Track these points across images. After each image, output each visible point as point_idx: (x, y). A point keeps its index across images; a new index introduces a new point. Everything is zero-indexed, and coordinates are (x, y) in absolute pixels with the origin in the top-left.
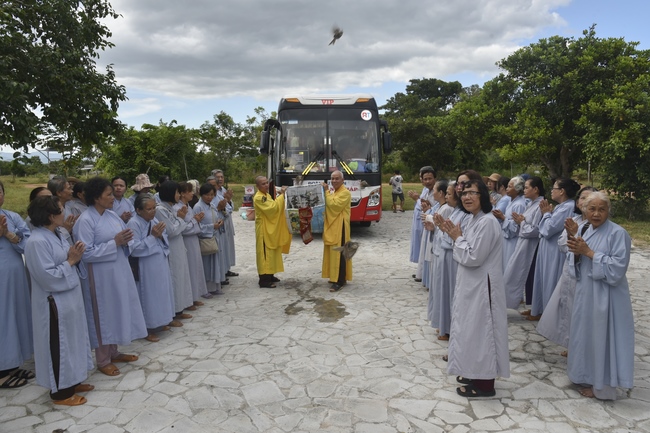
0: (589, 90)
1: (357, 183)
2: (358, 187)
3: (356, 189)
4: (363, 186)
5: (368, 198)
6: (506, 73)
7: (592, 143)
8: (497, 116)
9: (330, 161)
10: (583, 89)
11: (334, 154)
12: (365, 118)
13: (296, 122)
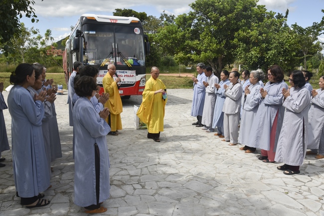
0: (239, 25)
1: (133, 73)
2: (135, 74)
3: (133, 76)
4: (137, 74)
5: (140, 81)
6: (193, 11)
7: (241, 53)
8: (187, 35)
9: (117, 58)
10: (236, 24)
11: (119, 54)
12: (136, 33)
13: (94, 33)
